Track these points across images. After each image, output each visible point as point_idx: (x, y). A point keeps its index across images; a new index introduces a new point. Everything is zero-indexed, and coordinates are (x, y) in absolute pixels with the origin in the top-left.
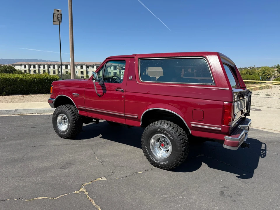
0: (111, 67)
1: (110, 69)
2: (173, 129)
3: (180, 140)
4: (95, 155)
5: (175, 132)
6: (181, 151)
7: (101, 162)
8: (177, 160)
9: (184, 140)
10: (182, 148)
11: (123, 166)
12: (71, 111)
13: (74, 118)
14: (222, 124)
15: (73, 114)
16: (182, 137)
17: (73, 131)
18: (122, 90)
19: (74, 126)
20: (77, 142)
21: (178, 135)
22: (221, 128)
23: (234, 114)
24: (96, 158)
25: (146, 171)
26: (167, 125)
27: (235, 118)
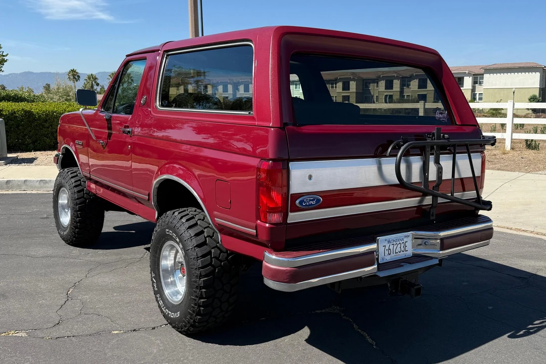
0: (377, 83)
1: (377, 87)
2: (187, 229)
3: (198, 258)
4: (77, 283)
5: (191, 237)
6: (197, 287)
7: (67, 299)
8: (191, 310)
9: (211, 258)
10: (200, 279)
11: (101, 313)
12: (75, 182)
13: (77, 199)
14: (258, 218)
15: (76, 190)
16: (205, 250)
17: (76, 227)
18: (129, 132)
19: (78, 217)
20: (83, 254)
21: (194, 246)
22: (256, 230)
23: (290, 193)
24: (71, 290)
25: (134, 330)
26: (182, 218)
27: (298, 205)
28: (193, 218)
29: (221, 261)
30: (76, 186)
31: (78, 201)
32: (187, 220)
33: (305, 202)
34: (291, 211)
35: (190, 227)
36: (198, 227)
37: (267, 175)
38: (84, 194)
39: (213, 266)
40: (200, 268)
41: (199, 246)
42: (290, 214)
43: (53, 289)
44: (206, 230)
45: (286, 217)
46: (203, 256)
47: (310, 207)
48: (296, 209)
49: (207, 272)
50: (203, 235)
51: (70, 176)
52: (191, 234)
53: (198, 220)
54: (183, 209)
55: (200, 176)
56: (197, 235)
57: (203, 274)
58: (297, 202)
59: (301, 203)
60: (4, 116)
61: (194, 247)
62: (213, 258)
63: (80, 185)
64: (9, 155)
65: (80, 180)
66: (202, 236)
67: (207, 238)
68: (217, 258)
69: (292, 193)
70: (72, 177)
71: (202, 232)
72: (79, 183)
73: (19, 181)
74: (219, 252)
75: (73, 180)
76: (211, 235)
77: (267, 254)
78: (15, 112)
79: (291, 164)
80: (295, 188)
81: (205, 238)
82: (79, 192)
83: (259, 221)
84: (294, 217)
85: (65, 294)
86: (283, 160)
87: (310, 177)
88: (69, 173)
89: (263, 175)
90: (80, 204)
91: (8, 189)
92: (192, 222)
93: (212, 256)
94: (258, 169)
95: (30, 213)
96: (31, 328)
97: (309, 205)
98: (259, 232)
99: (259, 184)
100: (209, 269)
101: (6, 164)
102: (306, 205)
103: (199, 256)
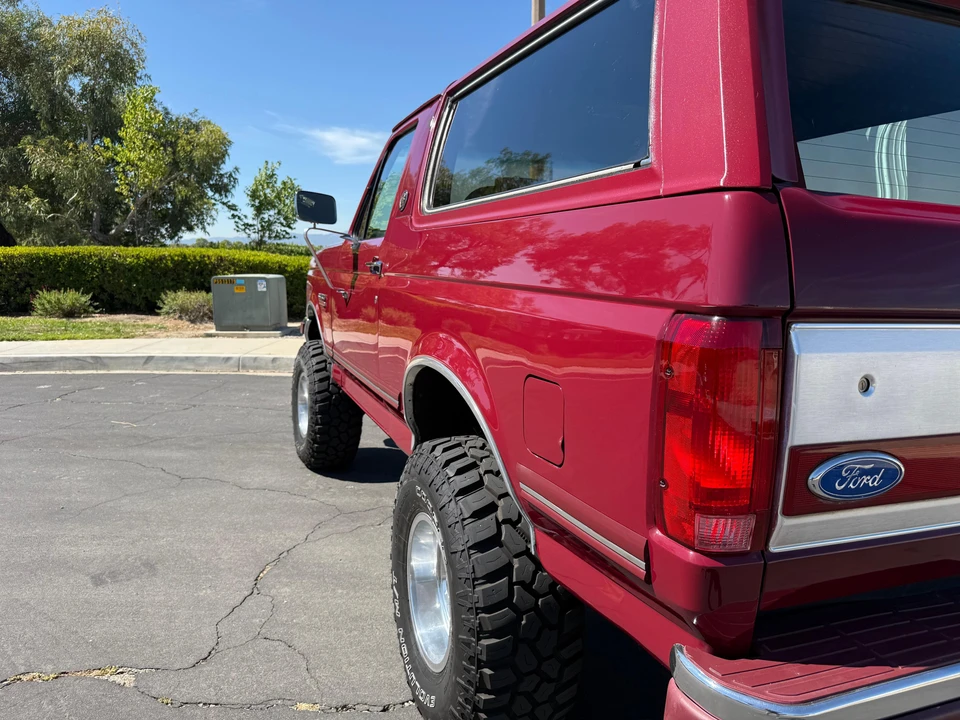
2: (456, 496)
3: (475, 579)
4: (285, 554)
5: (464, 520)
6: (471, 659)
7: (250, 592)
8: (458, 711)
9: (511, 584)
10: (479, 639)
11: (295, 642)
12: (318, 363)
13: (319, 393)
14: (655, 519)
15: (318, 376)
16: (494, 558)
17: (315, 441)
18: (376, 268)
19: (317, 424)
20: (321, 487)
21: (469, 544)
22: (647, 559)
23: (789, 444)
24: (268, 568)
25: (345, 706)
26: (447, 463)
27: (818, 491)
28: (474, 466)
29: (537, 596)
30: (317, 371)
31: (319, 397)
32: (460, 472)
33: (844, 480)
34: (789, 512)
35: (464, 491)
36: (483, 492)
37: (700, 369)
38: (329, 385)
39: (513, 607)
40: (478, 611)
41: (482, 546)
42: (783, 523)
43: (239, 562)
44: (501, 503)
45: (765, 529)
46: (491, 577)
47: (862, 496)
48: (803, 503)
49: (499, 623)
50: (493, 515)
51: (311, 354)
52: (464, 510)
53: (486, 472)
54: (455, 440)
55: (488, 361)
56: (478, 514)
57: (488, 627)
58: (816, 477)
59: (827, 482)
60: (289, 272)
61: (470, 548)
62: (516, 584)
63: (325, 369)
64: (290, 325)
65: (325, 361)
66: (489, 519)
67: (503, 527)
68: (526, 586)
69: (797, 442)
70: (314, 356)
71: (492, 508)
72: (323, 365)
73: (288, 359)
74: (532, 567)
75: (315, 360)
76: (515, 519)
77: (685, 663)
78: (302, 269)
79: (799, 332)
80: (810, 424)
81: (499, 525)
82: (321, 380)
83: (658, 532)
84: (794, 534)
85: (253, 578)
86: (767, 315)
87: (866, 385)
88: (311, 348)
89: (681, 369)
90: (321, 401)
91: (275, 369)
92: (470, 478)
93: (514, 580)
94: (665, 348)
95: (282, 407)
96: (150, 664)
97: (858, 490)
98: (655, 568)
99: (665, 399)
100: (504, 615)
101: (282, 336)
102: (847, 490)
103: (479, 575)
